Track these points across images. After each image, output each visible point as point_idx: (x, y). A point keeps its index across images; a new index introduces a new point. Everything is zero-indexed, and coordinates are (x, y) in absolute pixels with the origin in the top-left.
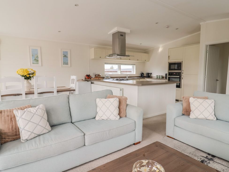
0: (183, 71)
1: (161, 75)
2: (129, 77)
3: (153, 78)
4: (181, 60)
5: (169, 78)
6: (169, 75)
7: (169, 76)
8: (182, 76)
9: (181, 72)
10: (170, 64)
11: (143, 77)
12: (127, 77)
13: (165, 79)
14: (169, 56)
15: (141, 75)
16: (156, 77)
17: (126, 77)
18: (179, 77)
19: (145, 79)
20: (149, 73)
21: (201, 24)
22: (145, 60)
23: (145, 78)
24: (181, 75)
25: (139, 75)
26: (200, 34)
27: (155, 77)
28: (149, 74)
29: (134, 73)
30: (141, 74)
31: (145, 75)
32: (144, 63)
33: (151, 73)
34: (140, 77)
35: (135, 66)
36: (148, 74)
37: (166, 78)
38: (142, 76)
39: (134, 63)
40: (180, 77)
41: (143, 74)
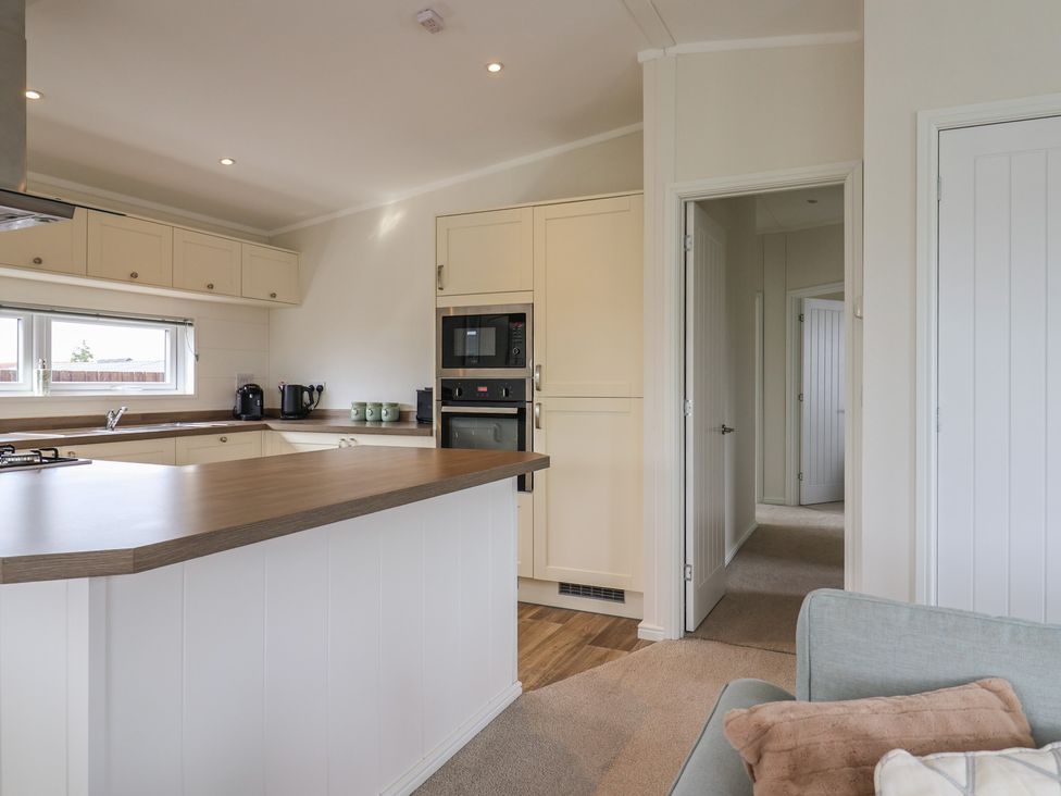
0: (537, 375)
1: (386, 398)
2: (126, 421)
3: (333, 423)
4: (525, 299)
5: (446, 418)
6: (443, 404)
7: (445, 409)
8: (537, 410)
9: (522, 382)
10: (452, 326)
11: (258, 413)
12: (112, 422)
13: (414, 426)
14: (440, 270)
15: (239, 403)
16: (354, 417)
17: (101, 422)
18: (514, 411)
19: (267, 428)
20: (303, 389)
21: (642, 56)
22: (274, 295)
23: (270, 424)
24: (528, 398)
25: (230, 403)
26: (639, 134)
27: (346, 413)
28: (306, 394)
29: (183, 384)
30: (244, 395)
31: (273, 401)
32: (264, 314)
33: (320, 389)
34: (234, 416)
35: (189, 334)
36: (297, 390)
37: (424, 420)
38: (250, 407)
39: (183, 313)
40: (522, 412)
41: (257, 391)
